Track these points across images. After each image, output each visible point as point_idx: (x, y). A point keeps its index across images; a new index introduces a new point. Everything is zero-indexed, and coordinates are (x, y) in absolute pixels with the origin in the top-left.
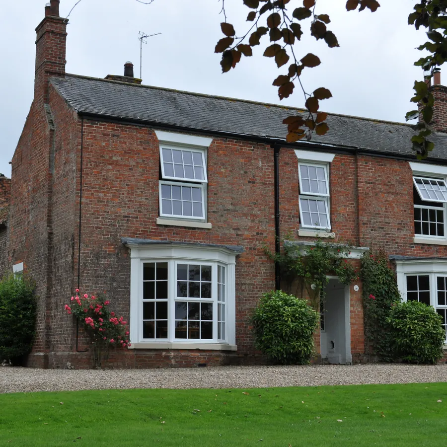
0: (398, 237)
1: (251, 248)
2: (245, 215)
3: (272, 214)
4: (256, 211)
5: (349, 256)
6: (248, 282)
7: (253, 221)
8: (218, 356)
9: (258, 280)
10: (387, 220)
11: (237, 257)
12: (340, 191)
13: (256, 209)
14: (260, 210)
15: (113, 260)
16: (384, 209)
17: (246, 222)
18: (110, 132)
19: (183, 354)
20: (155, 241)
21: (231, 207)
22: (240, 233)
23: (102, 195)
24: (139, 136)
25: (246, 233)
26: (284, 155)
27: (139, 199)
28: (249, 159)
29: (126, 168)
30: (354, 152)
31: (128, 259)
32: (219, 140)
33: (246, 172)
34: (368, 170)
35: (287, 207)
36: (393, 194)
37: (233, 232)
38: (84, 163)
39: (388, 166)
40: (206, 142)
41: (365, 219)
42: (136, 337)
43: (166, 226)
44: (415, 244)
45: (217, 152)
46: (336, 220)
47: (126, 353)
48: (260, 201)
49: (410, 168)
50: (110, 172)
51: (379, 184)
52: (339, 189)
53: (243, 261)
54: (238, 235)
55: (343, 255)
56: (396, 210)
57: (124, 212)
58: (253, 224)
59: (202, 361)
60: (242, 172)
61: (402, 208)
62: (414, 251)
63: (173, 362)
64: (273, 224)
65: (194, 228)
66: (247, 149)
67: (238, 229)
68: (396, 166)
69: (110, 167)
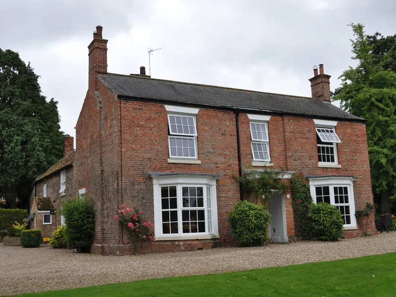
0: (309, 164)
1: (225, 175)
2: (220, 155)
3: (236, 153)
4: (227, 152)
5: (284, 177)
6: (224, 195)
7: (225, 158)
8: (209, 243)
9: (230, 194)
10: (302, 154)
11: (217, 181)
12: (274, 138)
13: (226, 151)
14: (229, 151)
15: (143, 186)
16: (300, 148)
17: (221, 159)
18: (137, 107)
19: (188, 242)
20: (167, 173)
21: (212, 150)
22: (217, 166)
23: (134, 146)
24: (155, 109)
25: (221, 166)
26: (242, 117)
27: (156, 147)
28: (221, 121)
29: (148, 129)
30: (281, 114)
31: (152, 185)
32: (203, 109)
33: (220, 129)
34: (291, 125)
35: (244, 149)
36: (305, 138)
37: (214, 165)
38: (123, 126)
39: (301, 122)
40: (195, 111)
41: (290, 154)
42: (159, 233)
43: (174, 164)
44: (319, 168)
45: (202, 117)
46: (273, 155)
47: (153, 243)
48: (229, 146)
49: (314, 123)
50: (139, 132)
51: (297, 133)
52: (274, 137)
53: (221, 183)
54: (216, 167)
55: (280, 177)
56: (307, 148)
57: (148, 156)
58: (225, 160)
59: (200, 246)
60: (217, 129)
61: (310, 147)
62: (319, 172)
63: (182, 248)
64: (237, 159)
65: (190, 164)
66: (220, 114)
67: (217, 164)
68: (306, 122)
69: (138, 128)
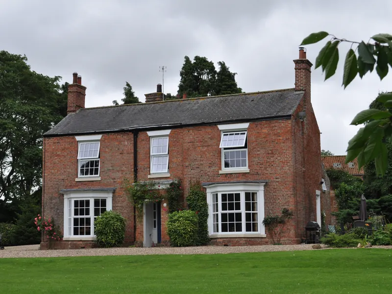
0: (209, 172)
1: (121, 188)
2: (118, 171)
3: (132, 168)
4: (124, 168)
6: (119, 205)
7: (122, 174)
8: (90, 243)
9: (125, 204)
10: (202, 162)
11: (114, 192)
12: (174, 150)
13: (124, 167)
14: (126, 167)
15: (58, 200)
16: (200, 156)
17: (119, 174)
18: (56, 141)
19: (74, 242)
20: (75, 189)
21: (111, 168)
22: (115, 180)
23: (53, 171)
24: (69, 140)
25: (118, 180)
26: (141, 136)
27: (68, 170)
28: (120, 142)
29: (63, 157)
30: (181, 126)
31: (63, 199)
32: (105, 135)
33: (119, 149)
34: (189, 136)
35: (142, 164)
36: (206, 146)
37: (112, 181)
38: (46, 157)
39: (203, 130)
40: (99, 137)
41: (187, 164)
42: (68, 233)
43: (80, 182)
44: (221, 174)
45: (104, 141)
46: (172, 166)
47: (63, 242)
48: (126, 163)
49: (218, 129)
50: (56, 160)
51: (197, 142)
52: (173, 149)
53: (117, 194)
54: (114, 182)
56: (208, 155)
57: (62, 177)
58: (122, 175)
59: (83, 246)
60: (117, 149)
61: (212, 154)
62: (220, 179)
63: (69, 246)
64: (133, 173)
65: (93, 181)
66: (119, 137)
67: (115, 179)
68: (209, 129)
69: (56, 157)
